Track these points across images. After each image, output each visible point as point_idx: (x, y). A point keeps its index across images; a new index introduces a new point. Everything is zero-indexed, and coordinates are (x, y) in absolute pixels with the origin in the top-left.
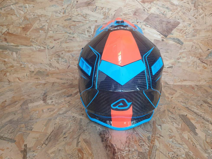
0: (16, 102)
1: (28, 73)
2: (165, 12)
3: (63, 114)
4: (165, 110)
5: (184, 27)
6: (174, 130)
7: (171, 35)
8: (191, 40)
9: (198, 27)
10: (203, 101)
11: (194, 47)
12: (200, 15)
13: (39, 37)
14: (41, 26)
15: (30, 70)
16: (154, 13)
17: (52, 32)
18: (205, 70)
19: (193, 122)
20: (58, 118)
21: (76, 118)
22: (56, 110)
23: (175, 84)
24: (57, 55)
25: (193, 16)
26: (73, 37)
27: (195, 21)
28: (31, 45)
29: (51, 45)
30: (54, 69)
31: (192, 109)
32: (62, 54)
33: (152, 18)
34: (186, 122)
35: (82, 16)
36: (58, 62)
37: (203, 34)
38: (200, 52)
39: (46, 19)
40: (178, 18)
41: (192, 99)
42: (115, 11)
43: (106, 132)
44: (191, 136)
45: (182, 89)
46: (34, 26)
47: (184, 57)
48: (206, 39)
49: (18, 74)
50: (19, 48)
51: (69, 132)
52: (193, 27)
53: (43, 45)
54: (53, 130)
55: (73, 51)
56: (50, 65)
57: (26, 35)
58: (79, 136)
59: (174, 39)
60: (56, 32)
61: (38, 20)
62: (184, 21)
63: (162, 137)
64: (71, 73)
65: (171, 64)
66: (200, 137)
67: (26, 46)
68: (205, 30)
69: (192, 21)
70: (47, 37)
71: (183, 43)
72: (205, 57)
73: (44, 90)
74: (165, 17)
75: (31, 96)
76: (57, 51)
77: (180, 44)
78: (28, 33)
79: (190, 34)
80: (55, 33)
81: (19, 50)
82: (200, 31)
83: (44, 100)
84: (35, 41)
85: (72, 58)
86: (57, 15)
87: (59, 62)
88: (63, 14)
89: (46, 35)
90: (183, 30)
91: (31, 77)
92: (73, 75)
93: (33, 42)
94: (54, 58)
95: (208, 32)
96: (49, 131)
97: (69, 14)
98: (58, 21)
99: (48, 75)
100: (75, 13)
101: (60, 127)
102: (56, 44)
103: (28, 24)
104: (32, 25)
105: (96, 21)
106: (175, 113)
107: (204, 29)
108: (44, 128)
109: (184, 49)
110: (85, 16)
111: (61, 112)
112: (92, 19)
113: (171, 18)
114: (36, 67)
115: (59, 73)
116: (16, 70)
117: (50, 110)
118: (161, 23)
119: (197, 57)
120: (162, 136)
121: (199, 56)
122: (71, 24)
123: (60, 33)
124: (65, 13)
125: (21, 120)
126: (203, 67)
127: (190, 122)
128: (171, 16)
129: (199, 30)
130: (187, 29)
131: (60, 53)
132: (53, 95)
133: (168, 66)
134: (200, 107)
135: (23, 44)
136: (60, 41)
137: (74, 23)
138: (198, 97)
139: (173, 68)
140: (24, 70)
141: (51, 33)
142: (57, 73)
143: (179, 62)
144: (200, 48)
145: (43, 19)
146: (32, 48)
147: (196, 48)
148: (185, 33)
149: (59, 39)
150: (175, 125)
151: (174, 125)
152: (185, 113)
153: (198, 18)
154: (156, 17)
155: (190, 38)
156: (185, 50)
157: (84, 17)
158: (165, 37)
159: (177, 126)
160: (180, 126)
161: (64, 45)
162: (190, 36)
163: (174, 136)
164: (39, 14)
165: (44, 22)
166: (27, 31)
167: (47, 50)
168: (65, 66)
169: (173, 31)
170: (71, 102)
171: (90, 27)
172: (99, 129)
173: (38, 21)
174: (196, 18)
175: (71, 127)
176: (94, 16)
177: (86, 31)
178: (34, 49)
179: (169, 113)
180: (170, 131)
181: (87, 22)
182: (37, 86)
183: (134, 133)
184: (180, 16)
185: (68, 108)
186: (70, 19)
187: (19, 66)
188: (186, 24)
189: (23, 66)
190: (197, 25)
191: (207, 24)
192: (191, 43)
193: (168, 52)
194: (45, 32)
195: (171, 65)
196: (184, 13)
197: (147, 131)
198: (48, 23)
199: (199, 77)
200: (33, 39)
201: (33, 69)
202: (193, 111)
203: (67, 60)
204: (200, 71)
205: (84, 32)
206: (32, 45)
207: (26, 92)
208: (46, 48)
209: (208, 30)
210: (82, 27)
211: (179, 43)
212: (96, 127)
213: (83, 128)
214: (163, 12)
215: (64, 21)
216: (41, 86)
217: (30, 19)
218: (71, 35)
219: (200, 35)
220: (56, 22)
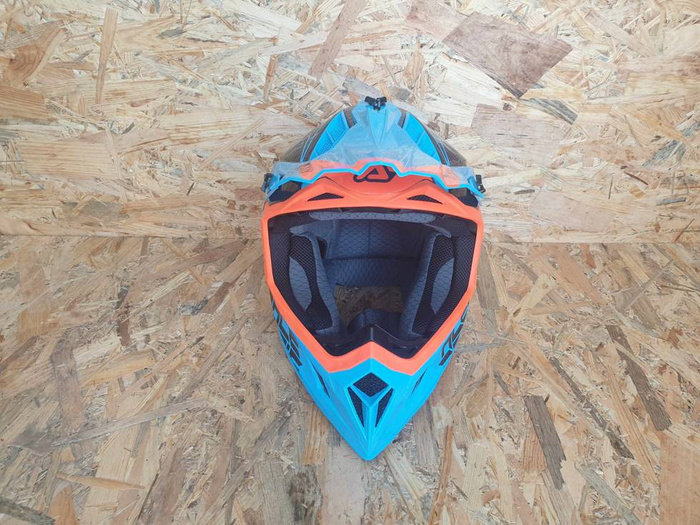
0: (34, 340)
1: (57, 208)
2: (520, 7)
3: (183, 398)
4: (487, 376)
5: (586, 64)
6: (502, 465)
7: (538, 90)
8: (604, 108)
9: (632, 64)
10: (607, 327)
11: (611, 128)
12: (646, 22)
13: (76, 92)
14: (75, 56)
15: (61, 197)
16: (483, 12)
17: (120, 77)
18: (638, 200)
19: (561, 428)
20: (168, 419)
21: (222, 420)
22: (161, 381)
23: (538, 240)
24: (146, 151)
25: (622, 25)
26: (197, 95)
27: (625, 43)
28: (51, 120)
29: (124, 121)
30: (144, 197)
31: (569, 371)
32: (164, 149)
33: (473, 31)
34: (539, 431)
35: (221, 20)
36: (153, 176)
37: (646, 88)
38: (630, 146)
39: (91, 30)
40: (568, 32)
41: (577, 320)
42: (340, 4)
43: (308, 481)
44: (543, 493)
45: (554, 265)
46: (48, 53)
47: (572, 162)
48: (656, 105)
49: (23, 210)
50: (8, 127)
51: (201, 482)
52: (616, 62)
53: (92, 121)
54: (157, 475)
55: (199, 140)
56: (129, 184)
57: (25, 85)
58: (232, 497)
59: (545, 104)
60: (135, 76)
61: (61, 33)
62: (586, 43)
63: (461, 499)
64: (199, 210)
65: (529, 182)
66: (566, 495)
67: (34, 121)
68: (658, 74)
69: (614, 42)
70: (103, 95)
71: (573, 117)
72: (641, 162)
73: (118, 278)
74: (522, 27)
75: (78, 308)
76: (145, 140)
77: (566, 120)
78: (33, 79)
79: (604, 87)
80: (131, 80)
81: (10, 135)
82: (640, 75)
83: (122, 330)
84: (63, 107)
85: (199, 161)
86: (128, 17)
87: (156, 176)
88: (152, 11)
89: (100, 88)
90: (579, 74)
91: (70, 219)
92: (206, 214)
93: (56, 109)
94: (136, 163)
95: (665, 80)
96: (146, 480)
97: (173, 12)
98: (136, 39)
99: (123, 214)
100: (194, 11)
101: (178, 458)
102: (140, 117)
103: (26, 47)
104: (41, 52)
105: (274, 40)
106: (516, 390)
107: (654, 71)
108: (131, 466)
109: (576, 136)
110: (230, 20)
111: (177, 391)
112: (257, 32)
113: (540, 32)
114: (80, 189)
115: (159, 209)
116: (13, 199)
117: (142, 381)
118: (506, 49)
119: (617, 162)
120: (464, 495)
121: (623, 157)
122: (186, 50)
123: (147, 81)
124: (157, 9)
125: (58, 429)
126: (632, 193)
127: (552, 429)
128: (544, 25)
129: (635, 74)
130: (593, 70)
131: (157, 147)
132: (148, 302)
133: (519, 189)
134: (595, 357)
135: (22, 118)
136: (150, 108)
137: (193, 47)
138: (598, 306)
139: (533, 194)
140: (42, 197)
141: (114, 81)
142: (155, 209)
143: (555, 177)
144: (632, 131)
145: (78, 29)
146: (54, 128)
147: (616, 134)
148: (587, 84)
149: (147, 101)
150: (508, 443)
151: (503, 443)
152: (544, 390)
153: (638, 33)
154: (487, 27)
155: (602, 100)
156: (579, 140)
157: (229, 25)
158: (514, 97)
159: (513, 451)
160: (521, 449)
161: (168, 122)
162: (603, 94)
163: (497, 492)
164: (62, 11)
165: (84, 42)
166: (29, 73)
167: (110, 137)
168: (178, 188)
169: (544, 78)
170: (204, 341)
171: (252, 62)
172: (289, 467)
173: (62, 37)
174: (630, 32)
175: (208, 457)
176: (263, 23)
177: (240, 76)
178: (65, 132)
179: (499, 388)
180: (489, 469)
181: (242, 42)
182: (94, 253)
183: (386, 481)
184: (574, 26)
185: (198, 369)
186: (180, 32)
187: (23, 187)
188: (592, 51)
189: (35, 186)
190: (630, 57)
191: (665, 52)
192: (603, 117)
193: (522, 146)
194: (94, 77)
195: (528, 186)
196: (590, 14)
197: (425, 474)
198: (97, 43)
199: (614, 221)
200: (53, 99)
201: (71, 198)
202: (569, 379)
203: (184, 169)
204: (621, 204)
205: (235, 77)
206: (55, 119)
207: (60, 290)
208: (107, 130)
209: (666, 75)
210: (226, 60)
211: (562, 117)
212: (279, 458)
213: (243, 461)
214: (513, 10)
215: (158, 40)
216: (107, 255)
217: (29, 27)
218: (190, 89)
219: (637, 91)
220: (129, 40)
